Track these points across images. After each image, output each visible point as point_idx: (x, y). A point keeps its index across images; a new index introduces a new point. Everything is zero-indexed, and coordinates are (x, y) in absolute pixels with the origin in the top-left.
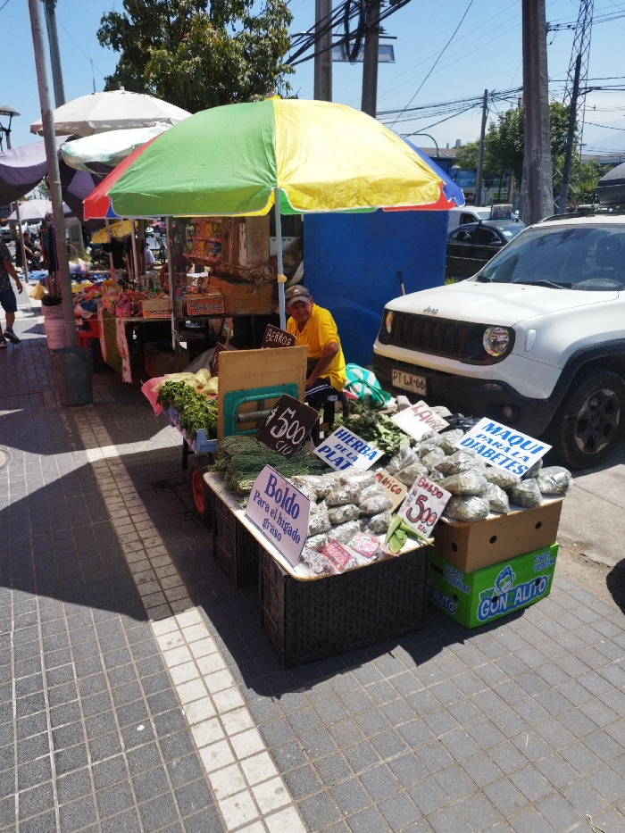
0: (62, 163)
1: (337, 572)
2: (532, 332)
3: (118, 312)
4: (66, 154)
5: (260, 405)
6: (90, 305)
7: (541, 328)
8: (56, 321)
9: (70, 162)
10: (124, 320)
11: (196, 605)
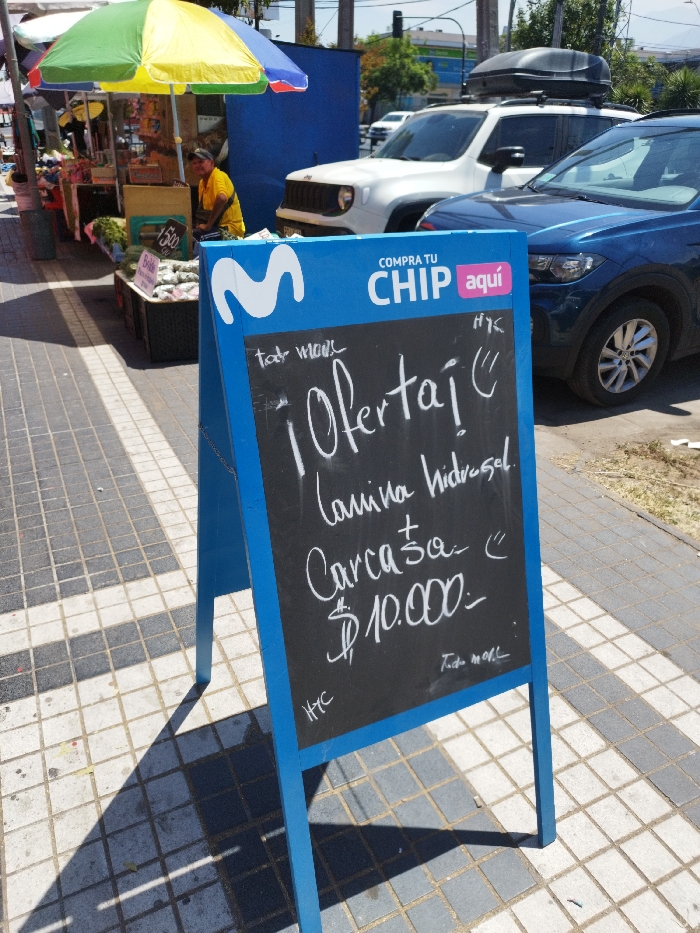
0: (16, 43)
1: (175, 300)
2: (367, 190)
3: (73, 178)
4: (18, 35)
5: (157, 228)
6: (52, 178)
7: (373, 187)
8: (25, 198)
9: (23, 42)
10: (76, 185)
11: (108, 343)
